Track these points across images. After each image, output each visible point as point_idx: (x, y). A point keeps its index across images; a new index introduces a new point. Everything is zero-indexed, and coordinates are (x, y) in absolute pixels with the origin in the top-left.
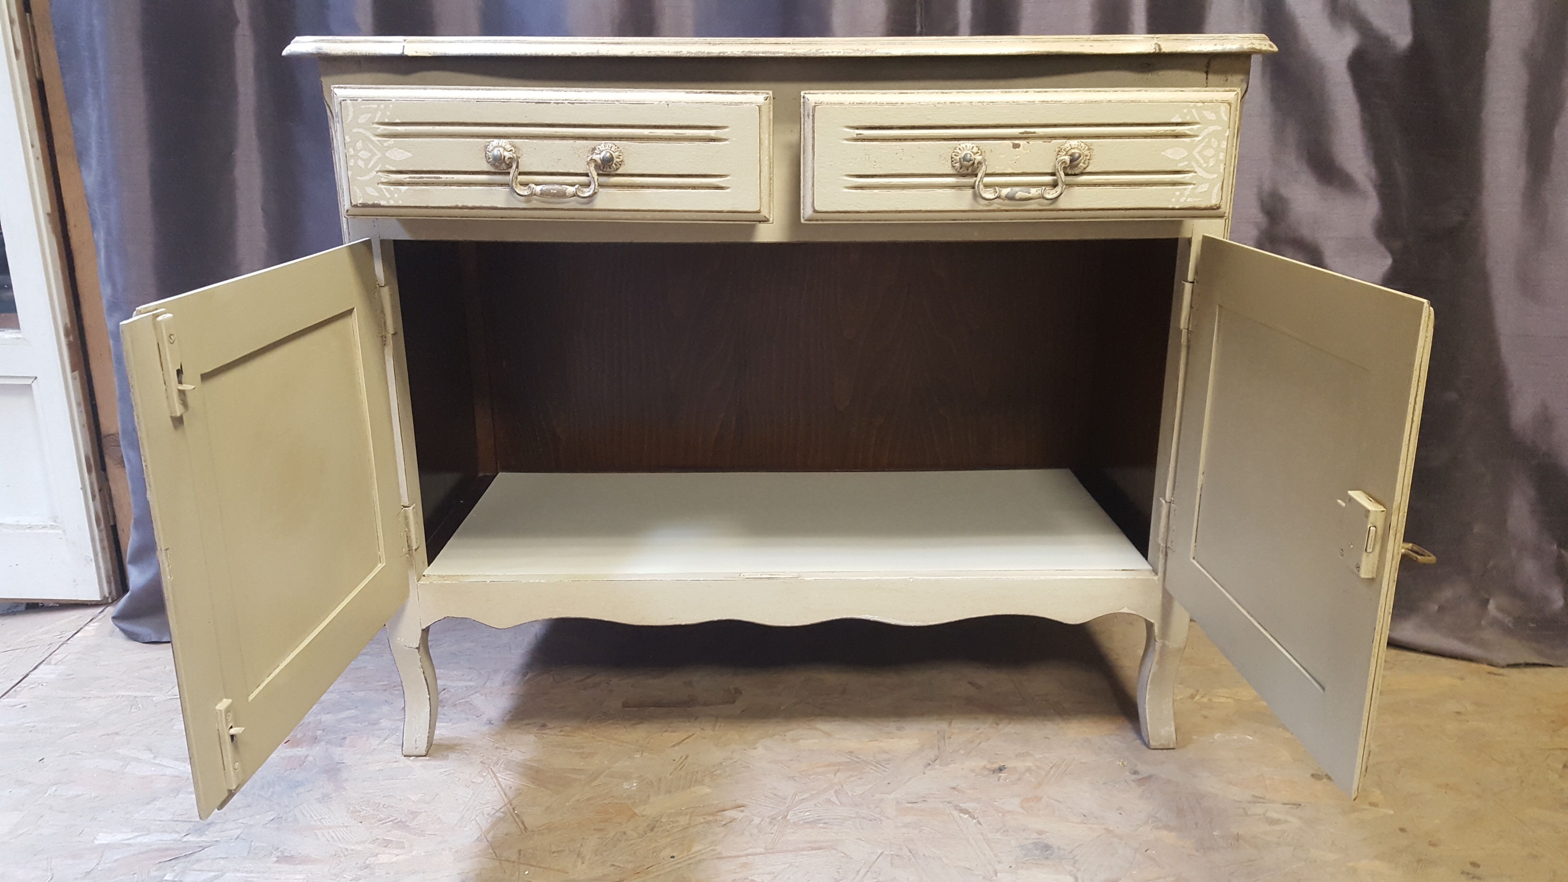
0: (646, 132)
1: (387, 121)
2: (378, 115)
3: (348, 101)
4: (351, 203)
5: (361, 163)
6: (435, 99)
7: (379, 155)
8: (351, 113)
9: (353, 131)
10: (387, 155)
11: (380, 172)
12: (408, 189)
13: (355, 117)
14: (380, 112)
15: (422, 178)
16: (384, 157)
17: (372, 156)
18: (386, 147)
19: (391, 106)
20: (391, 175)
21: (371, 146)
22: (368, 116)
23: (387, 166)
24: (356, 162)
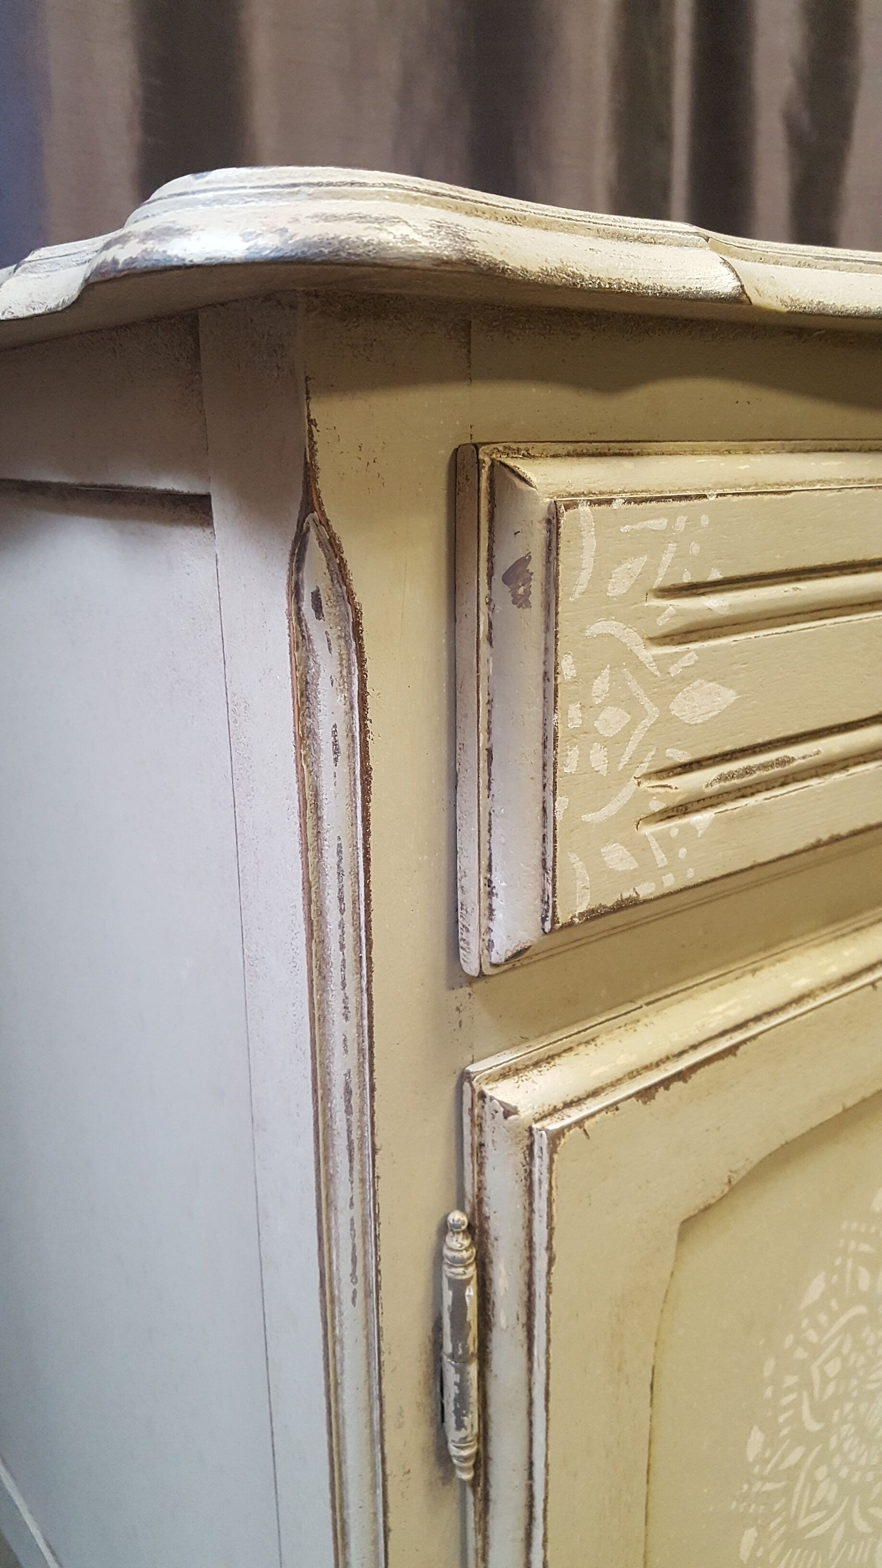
1: (687, 578)
2: (667, 558)
3: (584, 509)
4: (554, 921)
5: (598, 758)
6: (810, 486)
7: (653, 711)
8: (588, 561)
9: (588, 633)
10: (675, 708)
11: (648, 776)
12: (714, 823)
13: (601, 576)
14: (672, 547)
15: (748, 771)
16: (666, 718)
17: (633, 724)
18: (673, 680)
19: (705, 520)
20: (673, 782)
21: (633, 684)
22: (637, 564)
23: (669, 752)
24: (584, 757)
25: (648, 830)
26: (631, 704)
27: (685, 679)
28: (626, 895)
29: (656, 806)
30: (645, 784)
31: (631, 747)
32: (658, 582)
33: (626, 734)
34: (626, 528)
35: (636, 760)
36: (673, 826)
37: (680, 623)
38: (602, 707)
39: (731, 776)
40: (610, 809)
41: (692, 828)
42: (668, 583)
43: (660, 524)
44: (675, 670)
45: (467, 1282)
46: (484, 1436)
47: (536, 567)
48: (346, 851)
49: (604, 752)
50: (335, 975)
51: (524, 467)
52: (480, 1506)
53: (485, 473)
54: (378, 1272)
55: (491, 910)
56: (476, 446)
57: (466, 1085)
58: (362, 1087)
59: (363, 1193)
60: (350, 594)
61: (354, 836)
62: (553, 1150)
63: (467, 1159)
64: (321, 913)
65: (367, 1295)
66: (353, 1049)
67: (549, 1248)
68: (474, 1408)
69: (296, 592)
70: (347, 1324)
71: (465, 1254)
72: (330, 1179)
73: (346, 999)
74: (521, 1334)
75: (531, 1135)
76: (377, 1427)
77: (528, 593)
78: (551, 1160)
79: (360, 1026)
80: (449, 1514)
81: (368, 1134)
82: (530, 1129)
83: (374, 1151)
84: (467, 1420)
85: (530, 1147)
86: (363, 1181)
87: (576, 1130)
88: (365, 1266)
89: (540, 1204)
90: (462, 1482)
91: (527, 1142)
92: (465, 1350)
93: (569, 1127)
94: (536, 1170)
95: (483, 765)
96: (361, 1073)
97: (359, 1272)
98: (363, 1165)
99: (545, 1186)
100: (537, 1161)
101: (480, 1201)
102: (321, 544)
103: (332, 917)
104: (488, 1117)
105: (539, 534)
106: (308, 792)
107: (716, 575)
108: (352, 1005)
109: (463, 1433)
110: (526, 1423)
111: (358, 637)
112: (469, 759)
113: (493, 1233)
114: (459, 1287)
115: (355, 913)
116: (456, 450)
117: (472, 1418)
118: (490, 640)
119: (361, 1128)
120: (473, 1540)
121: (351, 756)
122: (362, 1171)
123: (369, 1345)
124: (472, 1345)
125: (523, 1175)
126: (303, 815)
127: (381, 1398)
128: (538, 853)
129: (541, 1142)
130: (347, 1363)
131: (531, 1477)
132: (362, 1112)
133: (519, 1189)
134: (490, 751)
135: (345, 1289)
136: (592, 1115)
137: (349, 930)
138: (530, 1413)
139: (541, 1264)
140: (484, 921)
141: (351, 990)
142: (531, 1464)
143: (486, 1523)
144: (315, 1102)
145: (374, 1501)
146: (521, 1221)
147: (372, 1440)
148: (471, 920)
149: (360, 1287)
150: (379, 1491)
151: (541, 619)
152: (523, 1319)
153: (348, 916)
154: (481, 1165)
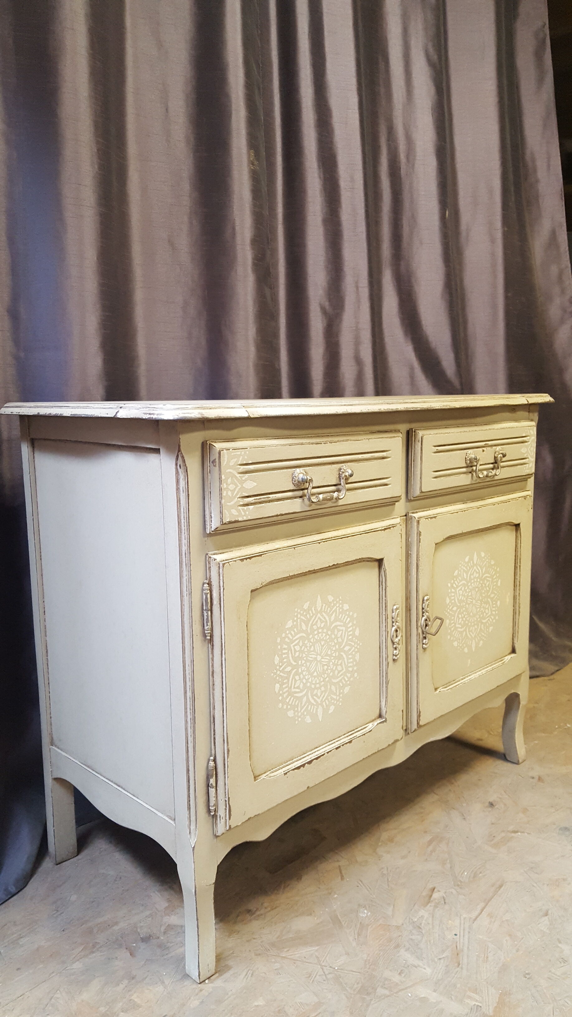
0: (360, 456)
1: (245, 462)
2: (241, 459)
3: (225, 451)
4: (223, 522)
5: (230, 493)
6: (269, 446)
7: (240, 486)
8: (226, 459)
9: (227, 471)
10: (244, 486)
11: (239, 498)
12: (253, 508)
13: (228, 462)
14: (241, 457)
15: (260, 499)
16: (242, 487)
17: (236, 488)
18: (243, 480)
19: (247, 452)
20: (245, 499)
21: (235, 481)
22: (235, 460)
23: (243, 493)
24: (227, 493)
25: (240, 508)
26: (236, 485)
27: (246, 480)
28: (236, 519)
29: (241, 503)
30: (239, 499)
31: (236, 492)
32: (239, 463)
33: (235, 489)
34: (232, 454)
35: (237, 494)
36: (245, 508)
37: (244, 470)
38: (230, 484)
39: (257, 499)
40: (232, 503)
41: (249, 508)
42: (241, 463)
43: (239, 453)
44: (243, 479)
45: (208, 593)
46: (212, 629)
47: (217, 460)
48: (185, 509)
49: (231, 492)
50: (183, 532)
51: (214, 444)
52: (212, 647)
53: (208, 445)
54: (191, 589)
55: (211, 521)
56: (207, 441)
57: (207, 556)
58: (188, 553)
59: (188, 574)
60: (186, 465)
61: (186, 506)
62: (223, 567)
63: (208, 570)
64: (180, 520)
65: (189, 594)
66: (186, 545)
67: (223, 586)
68: (210, 622)
69: (176, 464)
70: (185, 601)
71: (208, 588)
72: (182, 571)
73: (185, 536)
74: (219, 606)
75: (219, 564)
76: (191, 624)
77: (216, 464)
78: (223, 569)
79: (187, 541)
80: (205, 648)
81: (189, 562)
82: (219, 563)
83: (190, 565)
84: (208, 624)
85: (219, 567)
86: (188, 571)
87: (228, 564)
88: (189, 589)
89: (221, 578)
90: (208, 639)
91: (218, 566)
92: (208, 608)
93: (226, 563)
94: (220, 571)
95: (209, 494)
96: (188, 550)
97: (188, 590)
98: (188, 568)
99: (222, 574)
100: (220, 569)
101: (210, 579)
102: (181, 457)
103: (183, 521)
104: (211, 561)
105: (217, 455)
106: (178, 498)
107: (250, 462)
108: (186, 537)
109: (208, 627)
110: (220, 627)
111: (187, 472)
112: (207, 493)
113: (213, 585)
114: (206, 594)
115: (187, 520)
116: (203, 442)
117: (209, 624)
118: (210, 472)
119: (188, 561)
120: (211, 656)
121: (186, 492)
122: (188, 569)
123: (189, 605)
124: (209, 608)
125: (218, 572)
126: (177, 502)
127: (192, 616)
128: (219, 510)
129: (221, 565)
130: (185, 610)
131: (222, 639)
132: (188, 558)
133: (218, 575)
134: (210, 492)
135: (185, 593)
136: (231, 562)
137: (185, 523)
138: (221, 624)
139: (222, 590)
140: (210, 523)
141: (186, 534)
142: (222, 636)
143: (213, 651)
144: (179, 556)
145: (191, 641)
146: (218, 582)
147: (190, 626)
148: (208, 523)
149: (188, 593)
150: (192, 639)
151: (218, 469)
152: (219, 602)
153: (185, 521)
154: (210, 571)
